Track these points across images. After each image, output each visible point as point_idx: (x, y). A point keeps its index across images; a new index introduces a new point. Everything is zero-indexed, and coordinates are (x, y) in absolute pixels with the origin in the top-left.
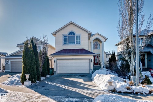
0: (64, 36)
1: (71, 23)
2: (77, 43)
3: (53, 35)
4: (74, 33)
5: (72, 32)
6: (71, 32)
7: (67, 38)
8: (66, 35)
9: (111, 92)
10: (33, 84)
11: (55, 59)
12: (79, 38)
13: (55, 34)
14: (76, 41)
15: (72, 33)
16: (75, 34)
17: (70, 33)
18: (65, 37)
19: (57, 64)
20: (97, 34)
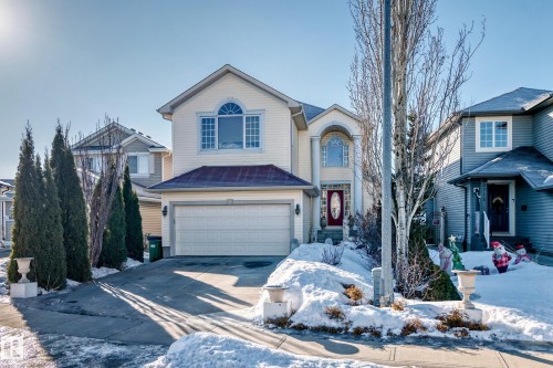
0: (204, 121)
1: (228, 71)
2: (248, 145)
3: (164, 114)
4: (238, 107)
5: (233, 105)
6: (228, 105)
7: (213, 127)
8: (210, 116)
9: (271, 326)
10: (45, 292)
11: (167, 204)
12: (258, 125)
13: (171, 114)
14: (247, 138)
15: (231, 108)
16: (241, 112)
17: (223, 108)
18: (206, 123)
19: (173, 222)
20: (336, 108)
